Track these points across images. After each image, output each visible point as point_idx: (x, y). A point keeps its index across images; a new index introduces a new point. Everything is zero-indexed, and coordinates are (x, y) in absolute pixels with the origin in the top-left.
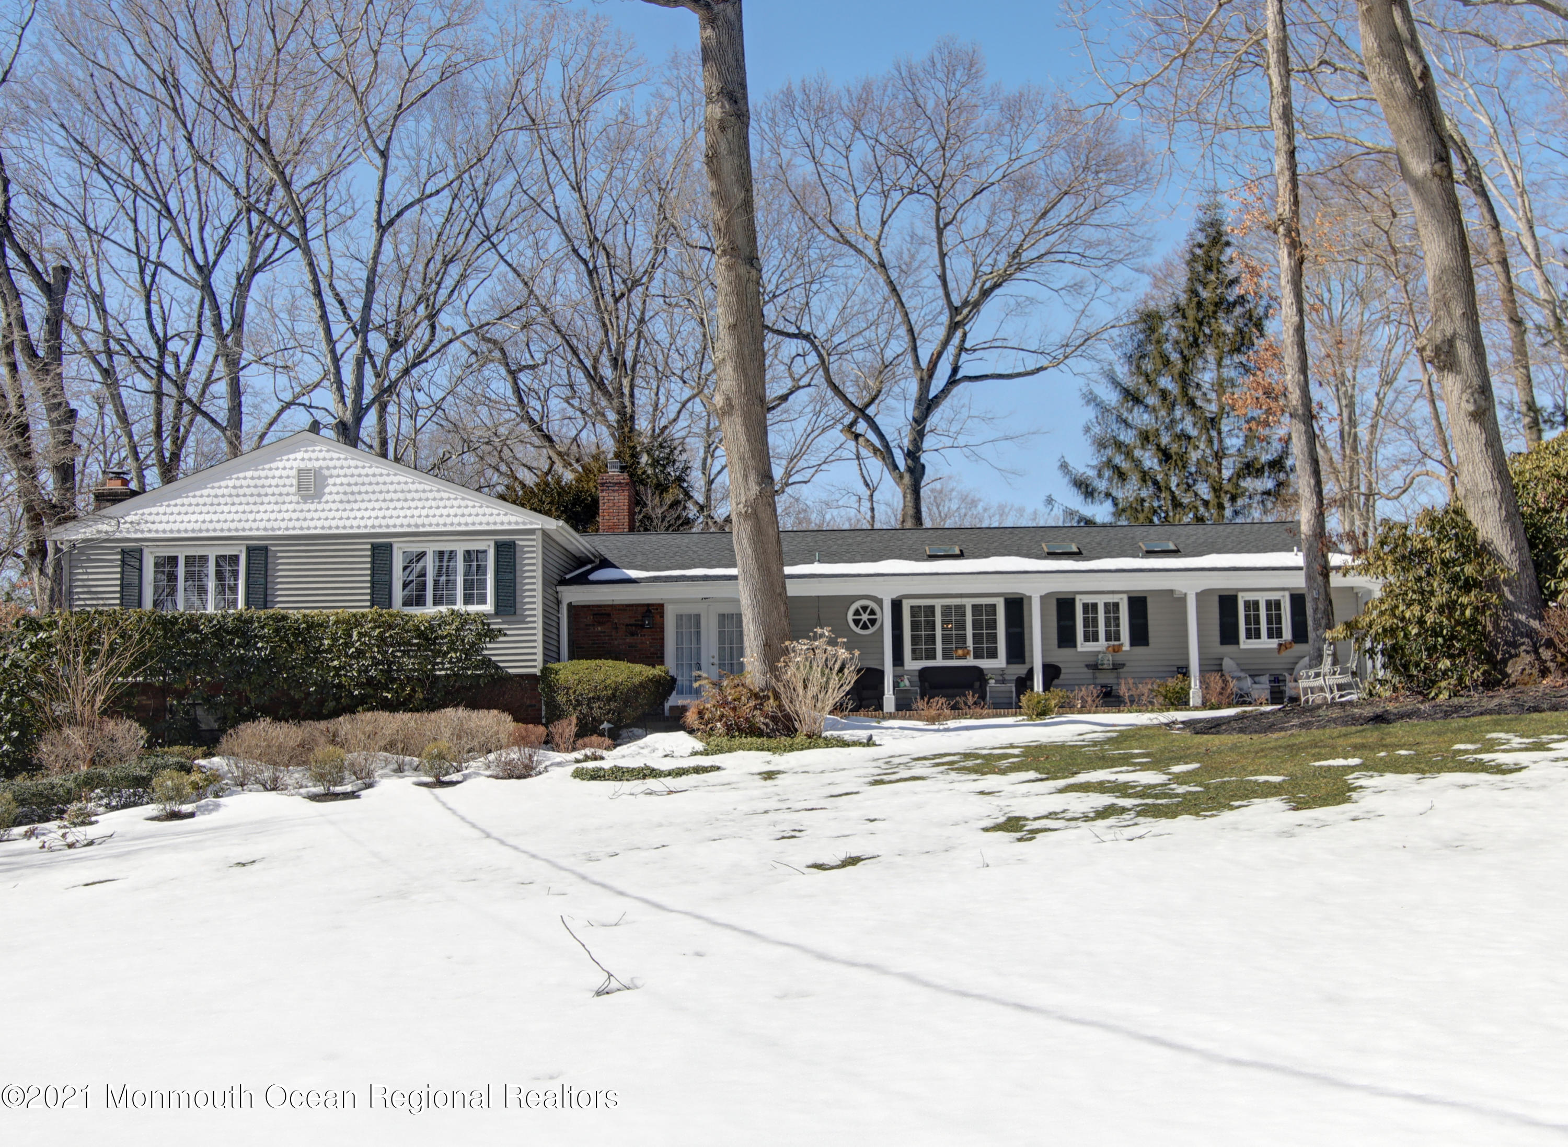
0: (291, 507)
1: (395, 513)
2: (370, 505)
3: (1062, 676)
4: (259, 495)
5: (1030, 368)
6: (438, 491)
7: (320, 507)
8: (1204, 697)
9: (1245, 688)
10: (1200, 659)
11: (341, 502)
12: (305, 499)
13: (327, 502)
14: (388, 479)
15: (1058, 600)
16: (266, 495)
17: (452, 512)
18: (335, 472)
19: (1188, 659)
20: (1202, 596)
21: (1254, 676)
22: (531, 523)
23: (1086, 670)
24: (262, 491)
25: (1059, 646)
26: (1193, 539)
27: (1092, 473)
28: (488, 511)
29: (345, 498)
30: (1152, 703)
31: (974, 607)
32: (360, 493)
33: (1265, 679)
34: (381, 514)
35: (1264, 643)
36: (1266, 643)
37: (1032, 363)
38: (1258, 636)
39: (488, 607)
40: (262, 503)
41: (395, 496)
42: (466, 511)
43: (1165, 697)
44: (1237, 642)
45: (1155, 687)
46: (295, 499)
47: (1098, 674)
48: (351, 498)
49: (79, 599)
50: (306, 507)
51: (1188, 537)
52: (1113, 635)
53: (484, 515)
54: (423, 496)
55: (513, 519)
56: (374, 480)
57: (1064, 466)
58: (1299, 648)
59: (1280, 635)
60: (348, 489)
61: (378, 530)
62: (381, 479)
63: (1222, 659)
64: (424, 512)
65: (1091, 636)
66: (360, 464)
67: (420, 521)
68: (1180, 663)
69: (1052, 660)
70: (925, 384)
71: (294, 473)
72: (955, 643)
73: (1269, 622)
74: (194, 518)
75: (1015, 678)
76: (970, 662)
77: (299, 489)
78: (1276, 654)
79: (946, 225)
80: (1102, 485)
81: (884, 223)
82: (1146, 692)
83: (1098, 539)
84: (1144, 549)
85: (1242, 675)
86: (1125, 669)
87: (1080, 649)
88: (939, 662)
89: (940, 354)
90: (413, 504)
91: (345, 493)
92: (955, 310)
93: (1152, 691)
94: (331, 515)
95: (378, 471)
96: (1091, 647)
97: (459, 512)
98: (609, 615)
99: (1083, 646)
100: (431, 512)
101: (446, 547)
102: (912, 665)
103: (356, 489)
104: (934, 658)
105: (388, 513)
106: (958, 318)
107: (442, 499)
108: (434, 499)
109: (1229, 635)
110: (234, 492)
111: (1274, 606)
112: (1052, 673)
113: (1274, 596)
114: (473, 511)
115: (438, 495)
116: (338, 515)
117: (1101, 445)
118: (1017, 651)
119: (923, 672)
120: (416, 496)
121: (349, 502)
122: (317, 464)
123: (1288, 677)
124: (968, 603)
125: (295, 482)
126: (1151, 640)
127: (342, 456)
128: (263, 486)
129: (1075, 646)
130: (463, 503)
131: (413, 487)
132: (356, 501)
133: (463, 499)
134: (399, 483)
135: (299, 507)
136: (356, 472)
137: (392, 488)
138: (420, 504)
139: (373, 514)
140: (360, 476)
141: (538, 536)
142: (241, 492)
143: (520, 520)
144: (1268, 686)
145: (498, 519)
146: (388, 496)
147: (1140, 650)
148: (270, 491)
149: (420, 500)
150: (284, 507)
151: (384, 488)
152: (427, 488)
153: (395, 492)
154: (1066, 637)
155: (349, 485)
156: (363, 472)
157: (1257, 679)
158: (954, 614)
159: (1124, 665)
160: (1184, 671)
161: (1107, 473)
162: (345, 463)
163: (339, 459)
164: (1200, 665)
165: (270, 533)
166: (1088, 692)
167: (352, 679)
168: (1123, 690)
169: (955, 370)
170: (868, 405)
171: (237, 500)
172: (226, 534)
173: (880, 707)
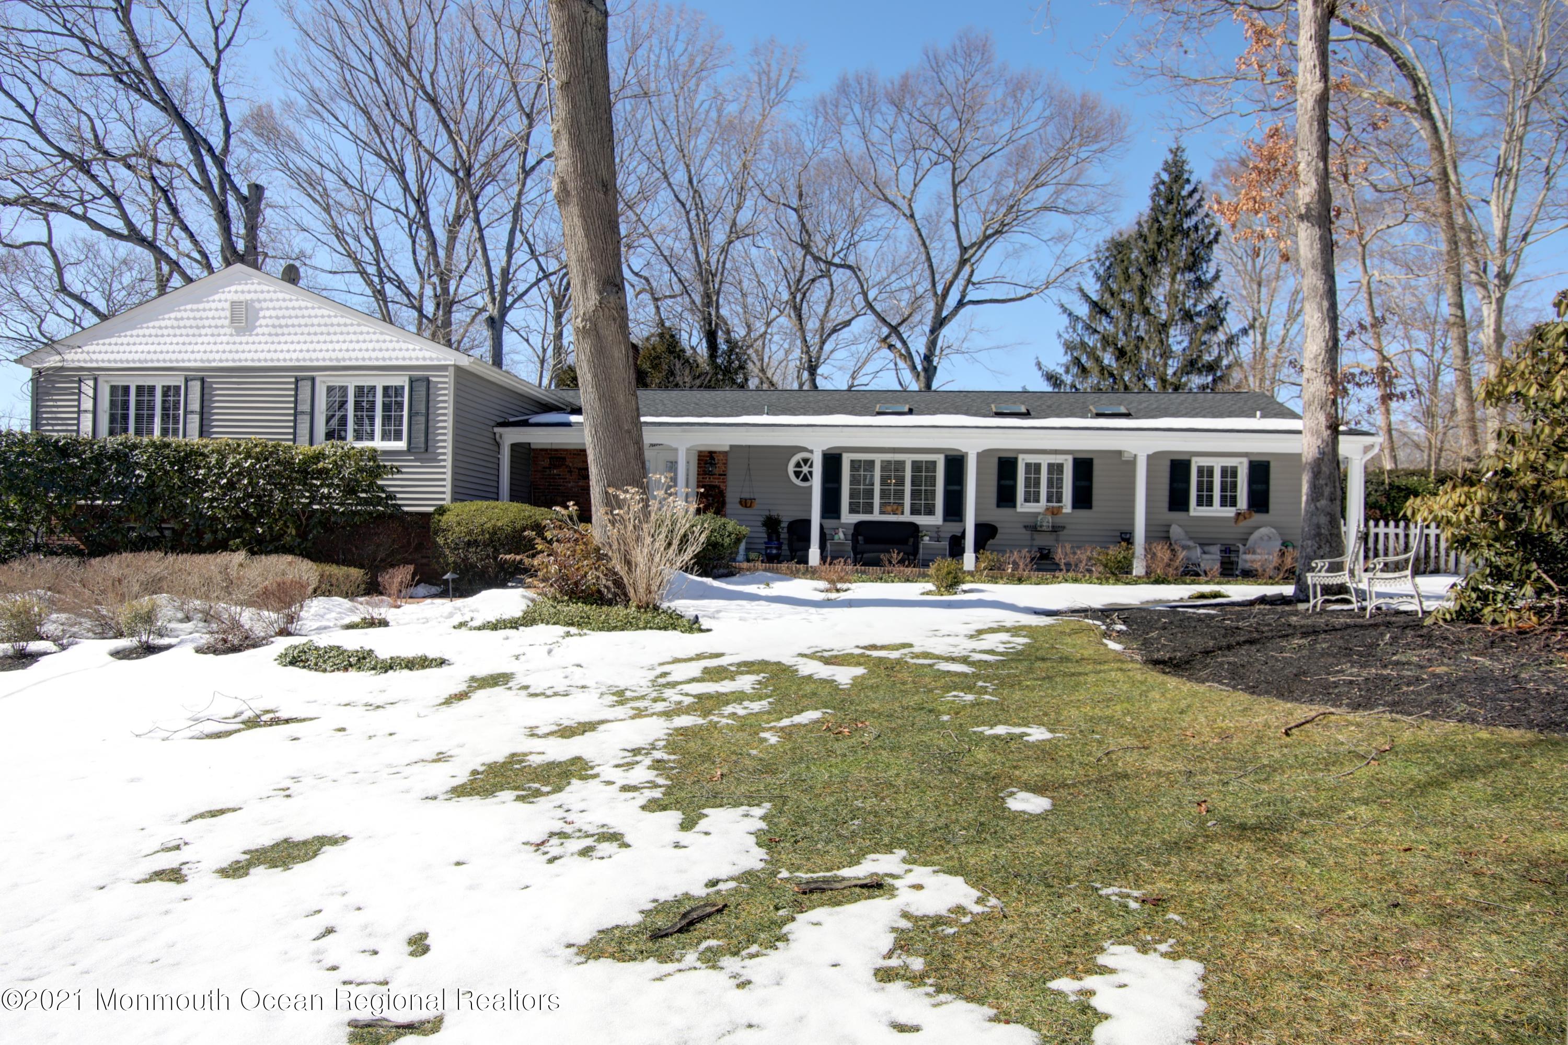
0: (225, 339)
1: (318, 347)
2: (296, 338)
3: (998, 536)
4: (198, 327)
5: (1019, 296)
6: (359, 325)
7: (251, 339)
8: (1148, 567)
9: (1194, 558)
10: (1147, 525)
11: (270, 335)
12: (240, 331)
13: (257, 335)
14: (313, 313)
15: (1000, 458)
16: (204, 327)
17: (371, 346)
18: (264, 305)
19: (1132, 524)
20: (1153, 459)
21: (1204, 544)
22: (445, 359)
23: (1024, 531)
24: (200, 323)
25: (998, 506)
26: (1144, 405)
27: (1061, 370)
28: (404, 346)
29: (273, 331)
30: (1090, 571)
31: (914, 463)
32: (287, 326)
33: (1216, 549)
34: (305, 347)
35: (1216, 511)
36: (1217, 510)
37: (1021, 292)
38: (1210, 503)
39: (402, 445)
40: (200, 335)
41: (318, 330)
42: (384, 346)
43: (1106, 566)
44: (1186, 509)
45: (1095, 555)
46: (228, 331)
47: (1036, 536)
48: (279, 331)
49: (48, 424)
50: (238, 339)
51: (1140, 403)
52: (1055, 496)
53: (401, 350)
54: (344, 329)
55: (428, 354)
56: (299, 313)
57: (1039, 365)
58: (1258, 518)
59: (1234, 503)
60: (277, 322)
61: (302, 363)
62: (306, 313)
63: (1169, 526)
64: (344, 346)
65: (1030, 496)
66: (287, 297)
67: (340, 355)
68: (1126, 528)
69: (987, 519)
70: (939, 307)
71: (227, 305)
72: (892, 499)
73: (1223, 489)
74: (140, 348)
75: (949, 535)
76: (907, 517)
77: (232, 321)
78: (1233, 524)
79: (960, 183)
80: (1068, 379)
81: (915, 185)
82: (1084, 557)
83: (1049, 403)
84: (1094, 411)
85: (1191, 543)
86: (1065, 532)
87: (1019, 509)
88: (876, 516)
89: (951, 283)
90: (335, 338)
91: (274, 326)
92: (964, 250)
93: (1090, 559)
94: (260, 347)
95: (303, 304)
96: (1031, 508)
97: (377, 346)
98: (564, 459)
99: (1023, 507)
100: (351, 346)
101: (366, 382)
102: (848, 518)
103: (283, 322)
104: (871, 512)
105: (311, 347)
106: (966, 256)
107: (361, 333)
108: (355, 333)
109: (1178, 501)
110: (175, 323)
111: (1230, 473)
112: (985, 532)
113: (1230, 462)
114: (391, 346)
115: (358, 329)
116: (266, 347)
117: (1069, 347)
118: (954, 509)
119: (859, 525)
120: (338, 329)
121: (277, 335)
122: (249, 297)
123: (1241, 548)
124: (908, 458)
125: (228, 314)
126: (1094, 503)
127: (272, 289)
128: (201, 319)
129: (1014, 506)
130: (382, 338)
131: (335, 321)
132: (283, 334)
133: (382, 333)
134: (323, 316)
135: (232, 339)
136: (284, 304)
137: (316, 321)
138: (341, 338)
139: (298, 347)
140: (287, 308)
141: (451, 373)
142: (182, 323)
143: (434, 355)
144: (1218, 556)
145: (414, 354)
146: (312, 330)
147: (1083, 513)
148: (206, 323)
149: (342, 333)
150: (219, 339)
151: (309, 321)
152: (348, 321)
153: (319, 325)
154: (1006, 497)
155: (278, 318)
156: (290, 304)
157: (1206, 548)
158: (893, 470)
159: (1063, 528)
160: (1127, 538)
161: (1075, 370)
162: (274, 296)
163: (268, 292)
164: (1146, 531)
165: (207, 364)
166: (1020, 556)
167: (225, 509)
168: (1060, 555)
169: (963, 296)
170: (900, 324)
171: (178, 332)
172: (168, 365)
173: (804, 560)
